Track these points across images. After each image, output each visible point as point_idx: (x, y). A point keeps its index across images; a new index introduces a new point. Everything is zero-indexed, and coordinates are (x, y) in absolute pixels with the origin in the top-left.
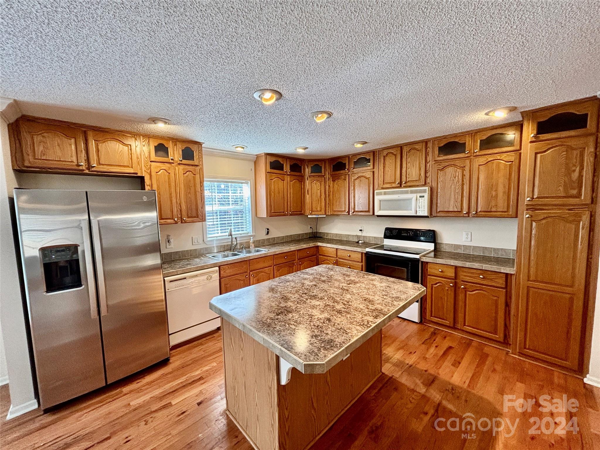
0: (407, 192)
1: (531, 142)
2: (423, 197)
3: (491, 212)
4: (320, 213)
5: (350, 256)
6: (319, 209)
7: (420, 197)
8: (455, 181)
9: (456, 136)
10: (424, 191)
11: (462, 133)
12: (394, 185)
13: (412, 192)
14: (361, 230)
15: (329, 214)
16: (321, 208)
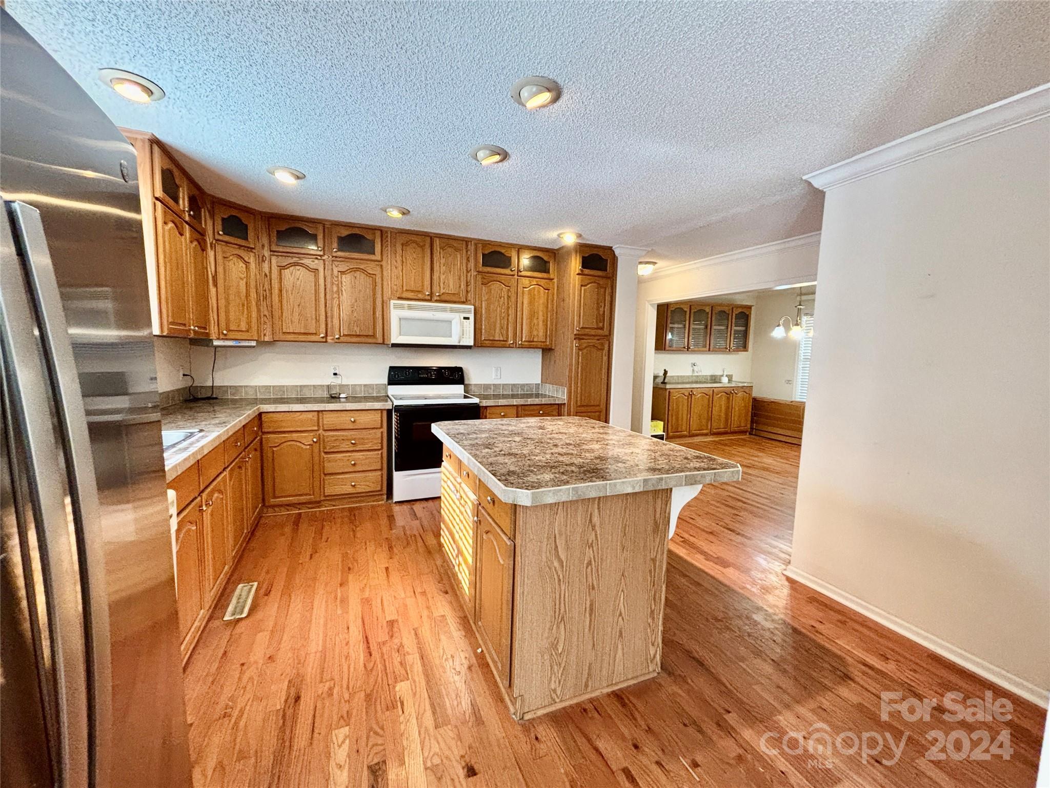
0: (444, 310)
1: (578, 274)
2: (468, 318)
3: (533, 341)
4: (245, 336)
5: (354, 422)
6: (243, 326)
7: (465, 318)
8: (501, 303)
9: (501, 245)
10: (469, 312)
11: (508, 244)
12: (420, 296)
13: (452, 310)
14: (335, 374)
15: (267, 339)
16: (249, 323)
